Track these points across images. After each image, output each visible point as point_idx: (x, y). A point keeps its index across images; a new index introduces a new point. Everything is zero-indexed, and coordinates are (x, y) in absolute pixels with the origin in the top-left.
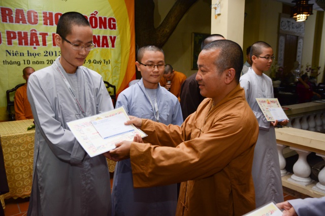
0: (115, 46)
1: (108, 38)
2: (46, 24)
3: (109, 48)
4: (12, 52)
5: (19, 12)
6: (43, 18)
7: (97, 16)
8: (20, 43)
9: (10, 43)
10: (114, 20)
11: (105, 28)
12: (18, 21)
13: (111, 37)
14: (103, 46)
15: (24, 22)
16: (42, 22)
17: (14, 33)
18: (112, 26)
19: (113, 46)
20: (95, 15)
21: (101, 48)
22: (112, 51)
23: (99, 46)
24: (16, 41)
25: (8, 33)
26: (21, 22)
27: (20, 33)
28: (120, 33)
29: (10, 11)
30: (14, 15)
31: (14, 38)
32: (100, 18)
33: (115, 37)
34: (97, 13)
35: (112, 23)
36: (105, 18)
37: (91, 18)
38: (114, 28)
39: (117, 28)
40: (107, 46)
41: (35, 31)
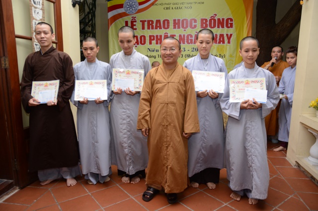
0: (231, 42)
1: (225, 36)
2: (175, 28)
3: (225, 45)
4: (151, 50)
5: (158, 21)
6: (173, 25)
7: (216, 18)
8: (157, 43)
9: (150, 43)
10: (231, 20)
11: (223, 27)
12: (156, 28)
13: (227, 35)
14: (219, 43)
15: (160, 28)
16: (173, 27)
17: (153, 36)
18: (229, 25)
19: (229, 42)
20: (214, 17)
21: (218, 44)
22: (228, 47)
23: (216, 43)
24: (154, 42)
25: (150, 36)
26: (158, 28)
27: (157, 36)
28: (236, 30)
29: (152, 21)
30: (154, 25)
31: (154, 39)
32: (219, 19)
33: (231, 35)
34: (216, 15)
35: (230, 22)
36: (223, 19)
37: (210, 20)
38: (231, 26)
39: (234, 26)
40: (224, 42)
41: (167, 33)
